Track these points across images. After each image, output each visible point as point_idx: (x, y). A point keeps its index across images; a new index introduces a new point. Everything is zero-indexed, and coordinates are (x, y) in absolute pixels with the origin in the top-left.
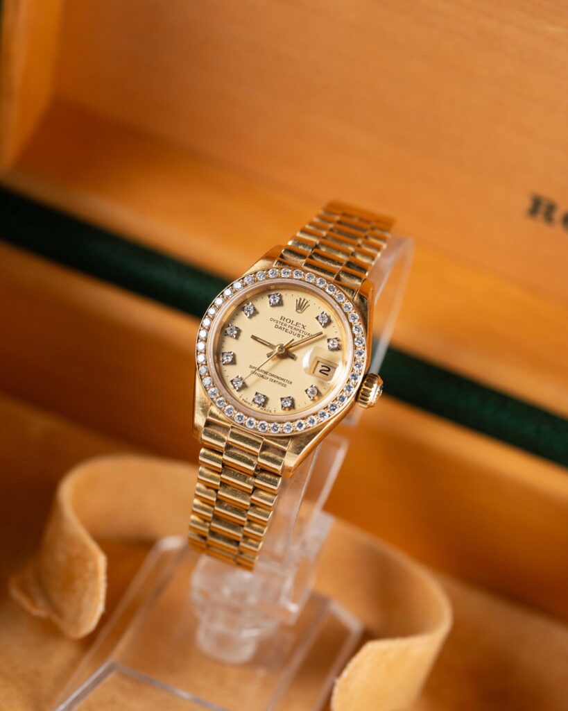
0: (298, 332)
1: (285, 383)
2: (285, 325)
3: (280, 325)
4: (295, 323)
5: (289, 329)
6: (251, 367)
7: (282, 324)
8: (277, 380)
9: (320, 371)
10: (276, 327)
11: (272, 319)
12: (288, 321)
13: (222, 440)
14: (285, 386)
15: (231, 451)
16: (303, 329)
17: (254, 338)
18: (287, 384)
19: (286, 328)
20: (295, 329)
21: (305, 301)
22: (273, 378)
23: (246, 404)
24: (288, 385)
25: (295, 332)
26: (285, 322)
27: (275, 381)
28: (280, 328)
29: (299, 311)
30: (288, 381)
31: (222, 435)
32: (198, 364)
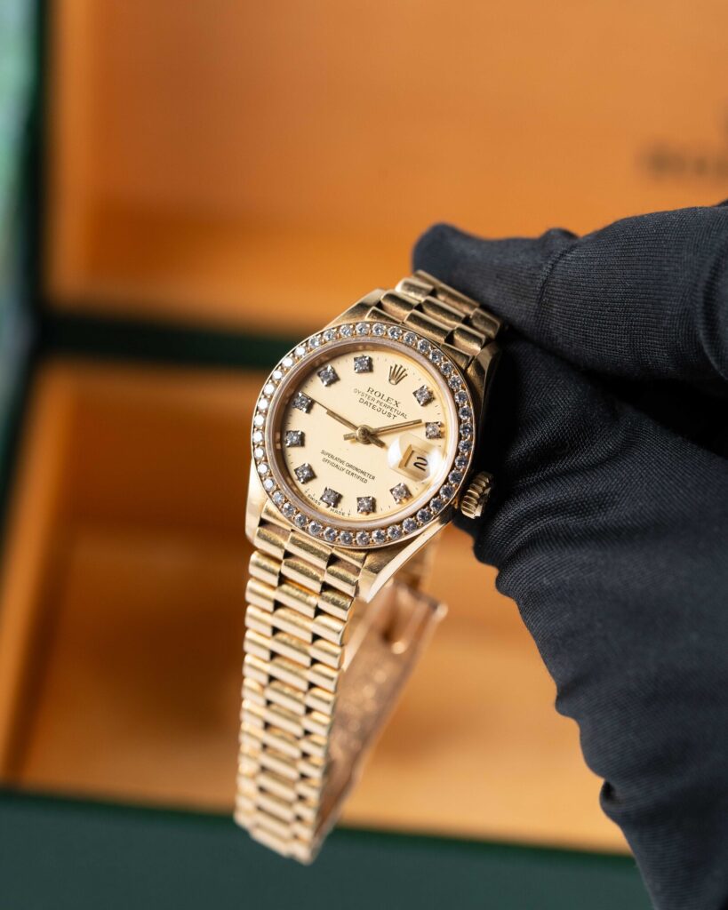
0: (388, 410)
1: (366, 478)
2: (373, 400)
3: (366, 400)
4: (385, 398)
5: (378, 405)
6: (323, 452)
7: (370, 399)
8: (355, 472)
9: (415, 464)
10: (361, 401)
11: (356, 391)
12: (377, 394)
13: (281, 546)
14: (366, 481)
15: (291, 561)
16: (395, 407)
17: (332, 414)
18: (367, 478)
19: (374, 403)
20: (385, 406)
21: (402, 370)
22: (350, 469)
23: (313, 502)
24: (370, 480)
25: (385, 409)
26: (373, 395)
27: (353, 474)
28: (366, 403)
29: (393, 381)
30: (370, 475)
31: (281, 540)
32: (254, 444)
